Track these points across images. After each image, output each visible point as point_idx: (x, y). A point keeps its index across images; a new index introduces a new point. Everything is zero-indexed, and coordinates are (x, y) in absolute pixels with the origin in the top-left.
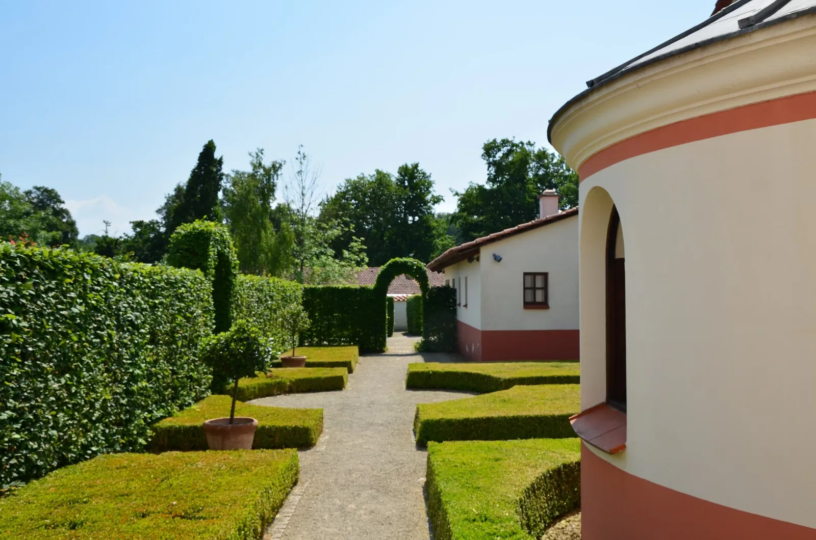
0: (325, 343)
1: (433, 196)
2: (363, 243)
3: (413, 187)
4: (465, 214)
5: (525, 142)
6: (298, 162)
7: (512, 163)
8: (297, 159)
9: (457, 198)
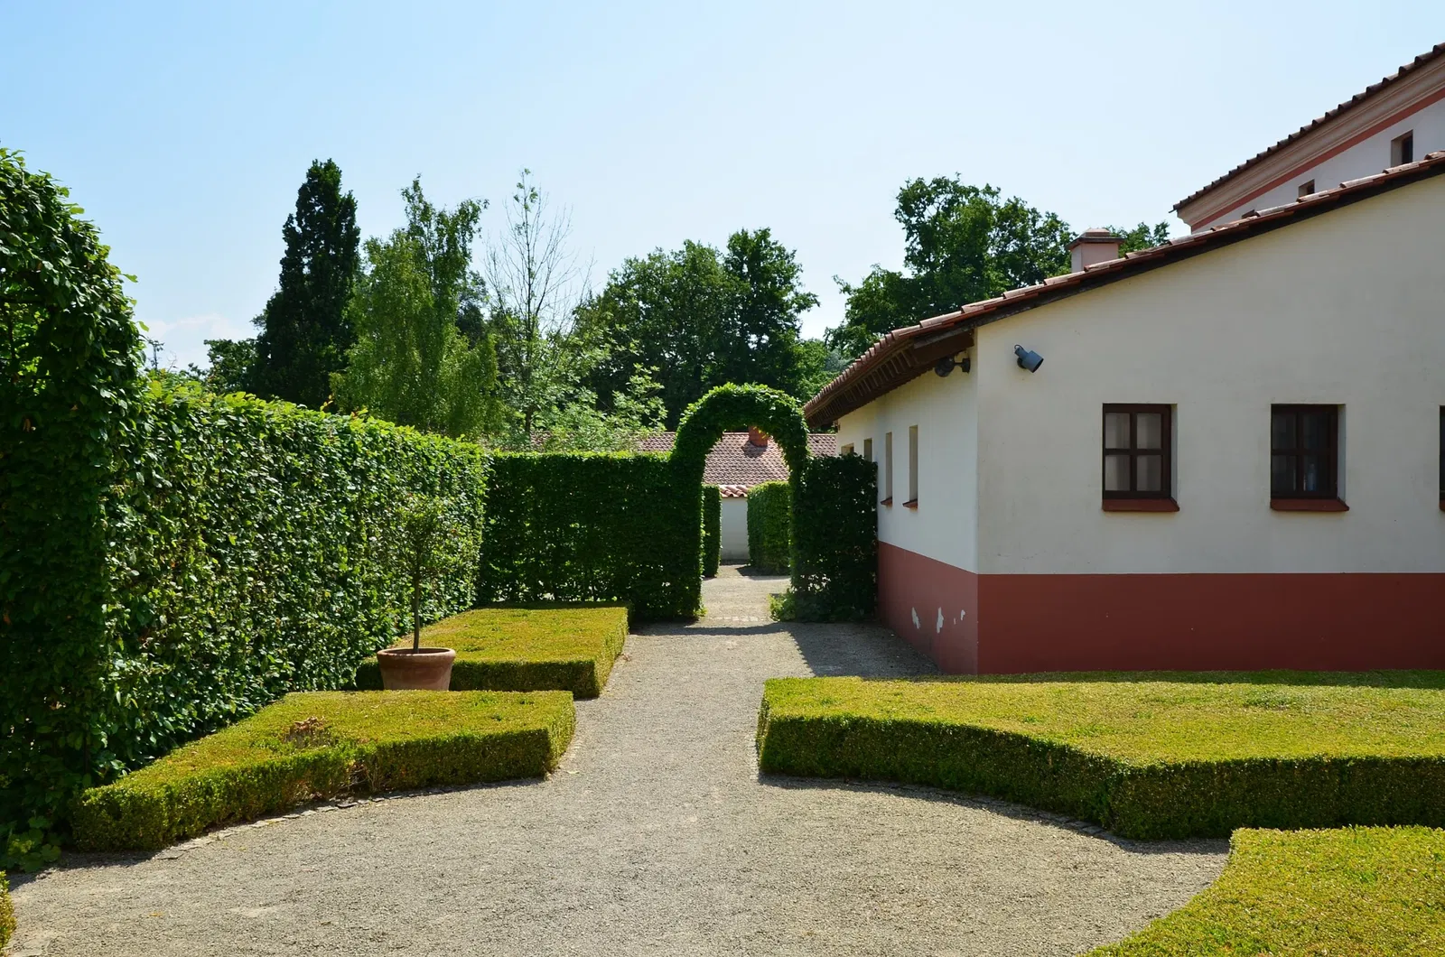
0: (548, 596)
1: (796, 294)
2: (656, 377)
3: (759, 275)
4: (862, 328)
5: (981, 187)
6: (520, 206)
7: (956, 228)
8: (516, 198)
9: (847, 296)
